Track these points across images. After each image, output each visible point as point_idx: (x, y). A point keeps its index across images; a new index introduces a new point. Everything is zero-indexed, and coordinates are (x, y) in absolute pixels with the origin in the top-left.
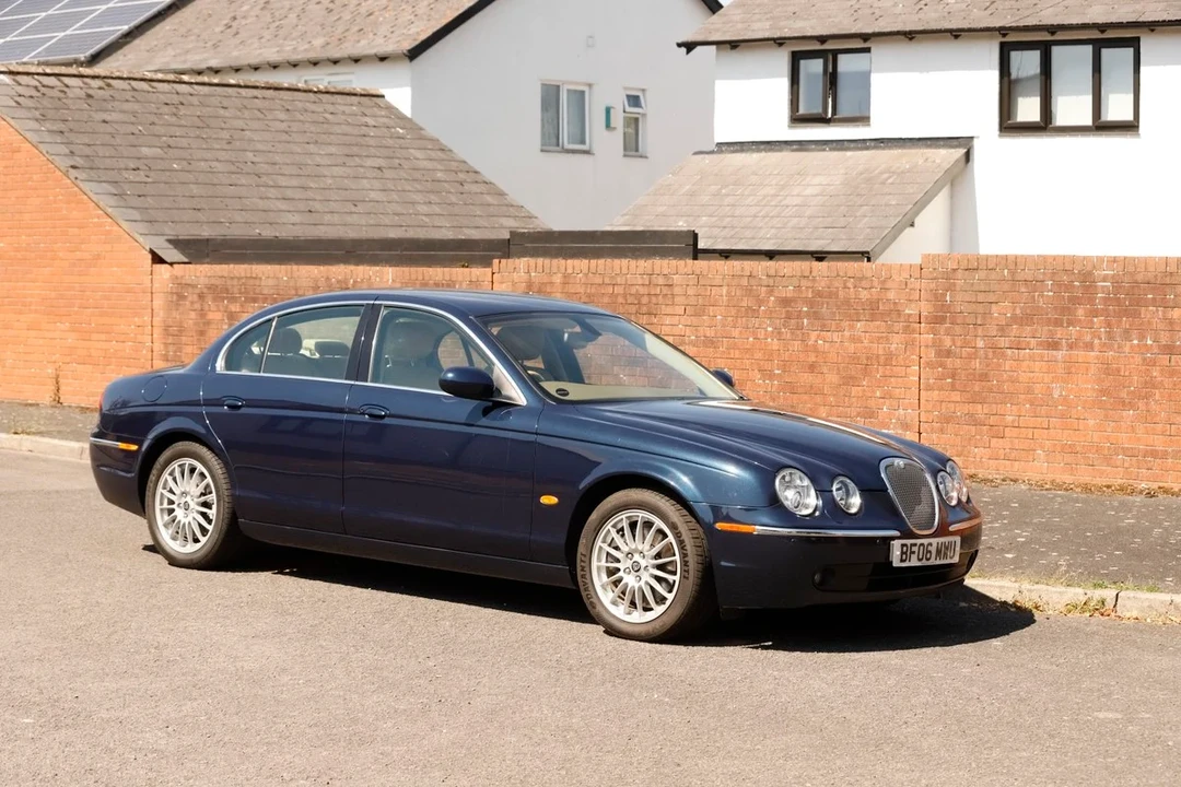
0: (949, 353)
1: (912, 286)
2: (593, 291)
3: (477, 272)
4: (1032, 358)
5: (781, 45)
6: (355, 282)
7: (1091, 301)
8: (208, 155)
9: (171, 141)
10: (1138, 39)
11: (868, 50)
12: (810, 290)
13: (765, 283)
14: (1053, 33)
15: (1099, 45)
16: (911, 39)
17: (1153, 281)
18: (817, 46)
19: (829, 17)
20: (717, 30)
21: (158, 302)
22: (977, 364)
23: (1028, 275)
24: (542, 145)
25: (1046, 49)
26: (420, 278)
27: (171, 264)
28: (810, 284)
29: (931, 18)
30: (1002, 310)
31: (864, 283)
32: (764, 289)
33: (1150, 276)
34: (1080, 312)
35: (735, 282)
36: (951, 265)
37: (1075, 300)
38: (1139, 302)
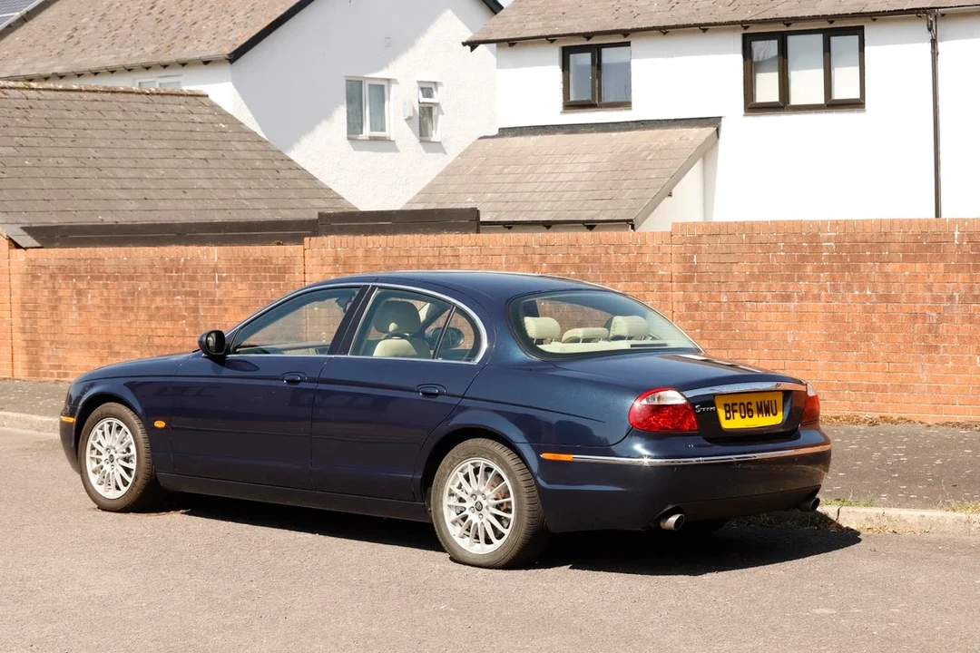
0: (697, 307)
1: (664, 251)
2: (391, 262)
3: (291, 249)
4: (768, 309)
5: (552, 41)
6: (186, 260)
7: (818, 259)
8: (56, 153)
9: (22, 141)
10: (862, 28)
11: (628, 44)
12: (577, 257)
13: (539, 252)
14: (788, 25)
15: (828, 34)
16: (665, 33)
17: (869, 239)
18: (584, 42)
19: (594, 16)
20: (497, 30)
21: (16, 282)
22: (721, 316)
23: (763, 238)
24: (348, 134)
25: (783, 39)
26: (242, 255)
27: (25, 249)
28: (577, 251)
29: (682, 15)
30: (741, 269)
31: (624, 250)
32: (537, 257)
33: (868, 236)
34: (809, 269)
35: (512, 252)
36: (696, 232)
37: (803, 258)
38: (859, 259)
